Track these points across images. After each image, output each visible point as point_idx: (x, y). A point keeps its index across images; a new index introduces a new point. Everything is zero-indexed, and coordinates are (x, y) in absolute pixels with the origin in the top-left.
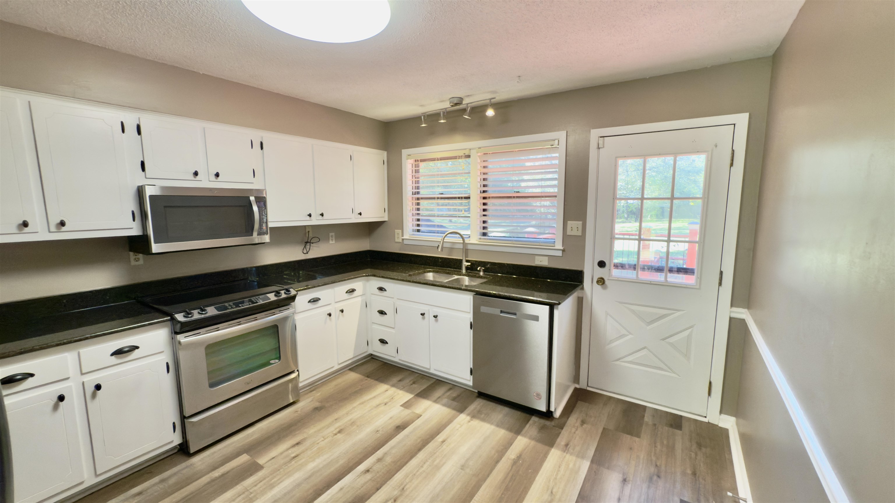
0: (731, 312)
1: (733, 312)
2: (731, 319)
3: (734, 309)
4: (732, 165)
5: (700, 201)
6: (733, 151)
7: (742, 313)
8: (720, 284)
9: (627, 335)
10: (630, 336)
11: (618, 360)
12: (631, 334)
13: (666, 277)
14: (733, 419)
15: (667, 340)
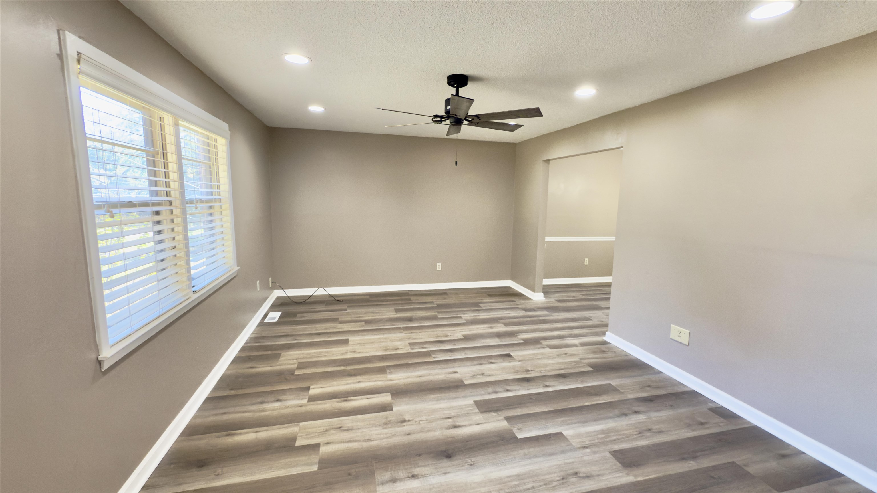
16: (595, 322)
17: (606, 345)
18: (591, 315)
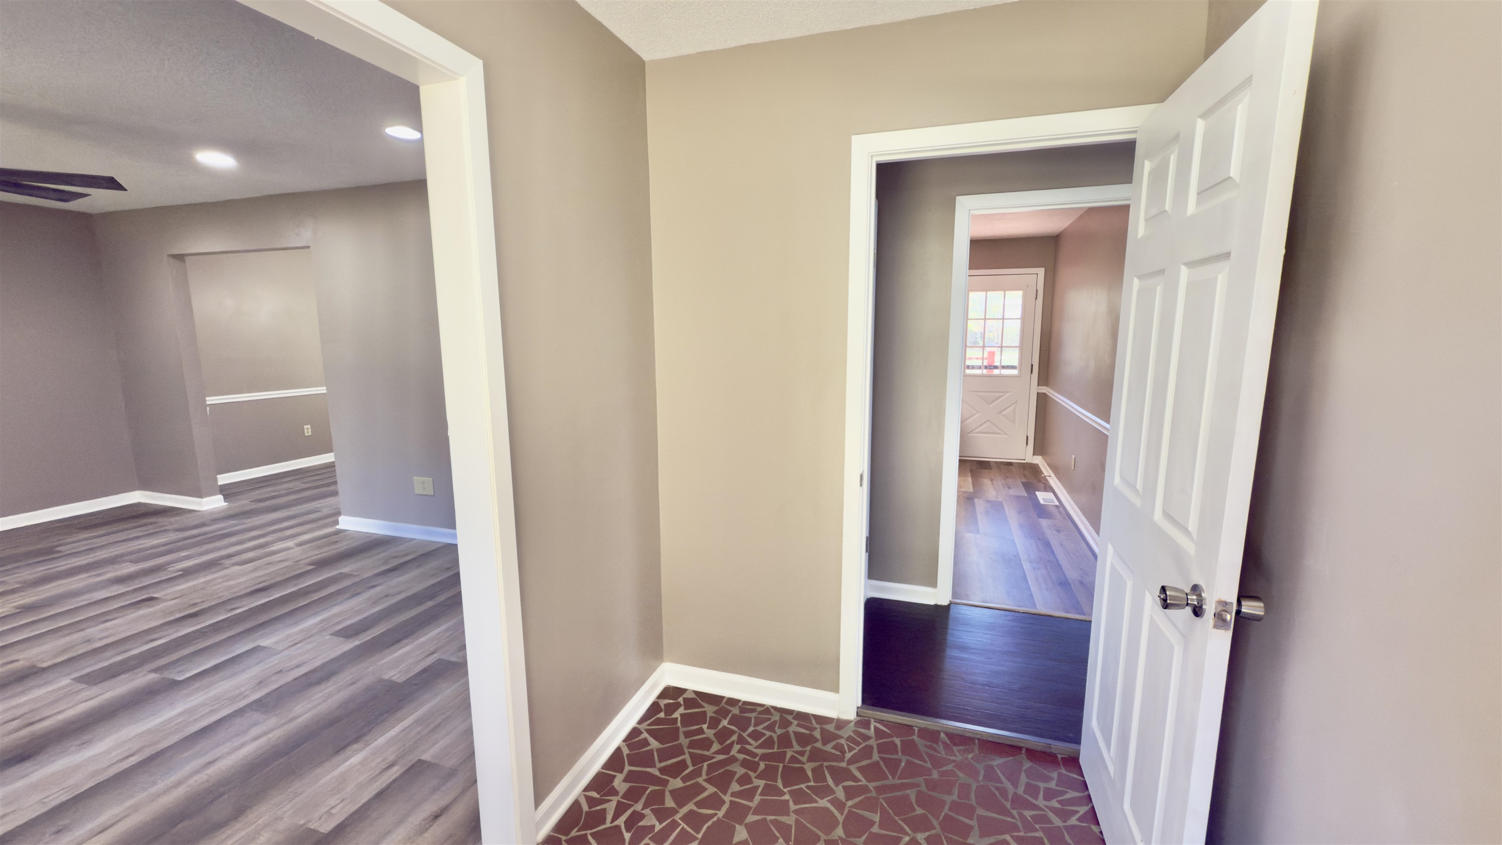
0: (1038, 389)
1: (1040, 389)
2: (1038, 393)
3: (1040, 387)
4: (1036, 298)
5: (1020, 320)
6: (1037, 290)
7: (1044, 389)
8: (1032, 372)
9: (976, 414)
10: (978, 414)
11: (969, 433)
12: (978, 412)
13: (1000, 371)
14: (1040, 458)
15: (1002, 413)
16: (326, 511)
17: (341, 534)
18: (318, 506)
